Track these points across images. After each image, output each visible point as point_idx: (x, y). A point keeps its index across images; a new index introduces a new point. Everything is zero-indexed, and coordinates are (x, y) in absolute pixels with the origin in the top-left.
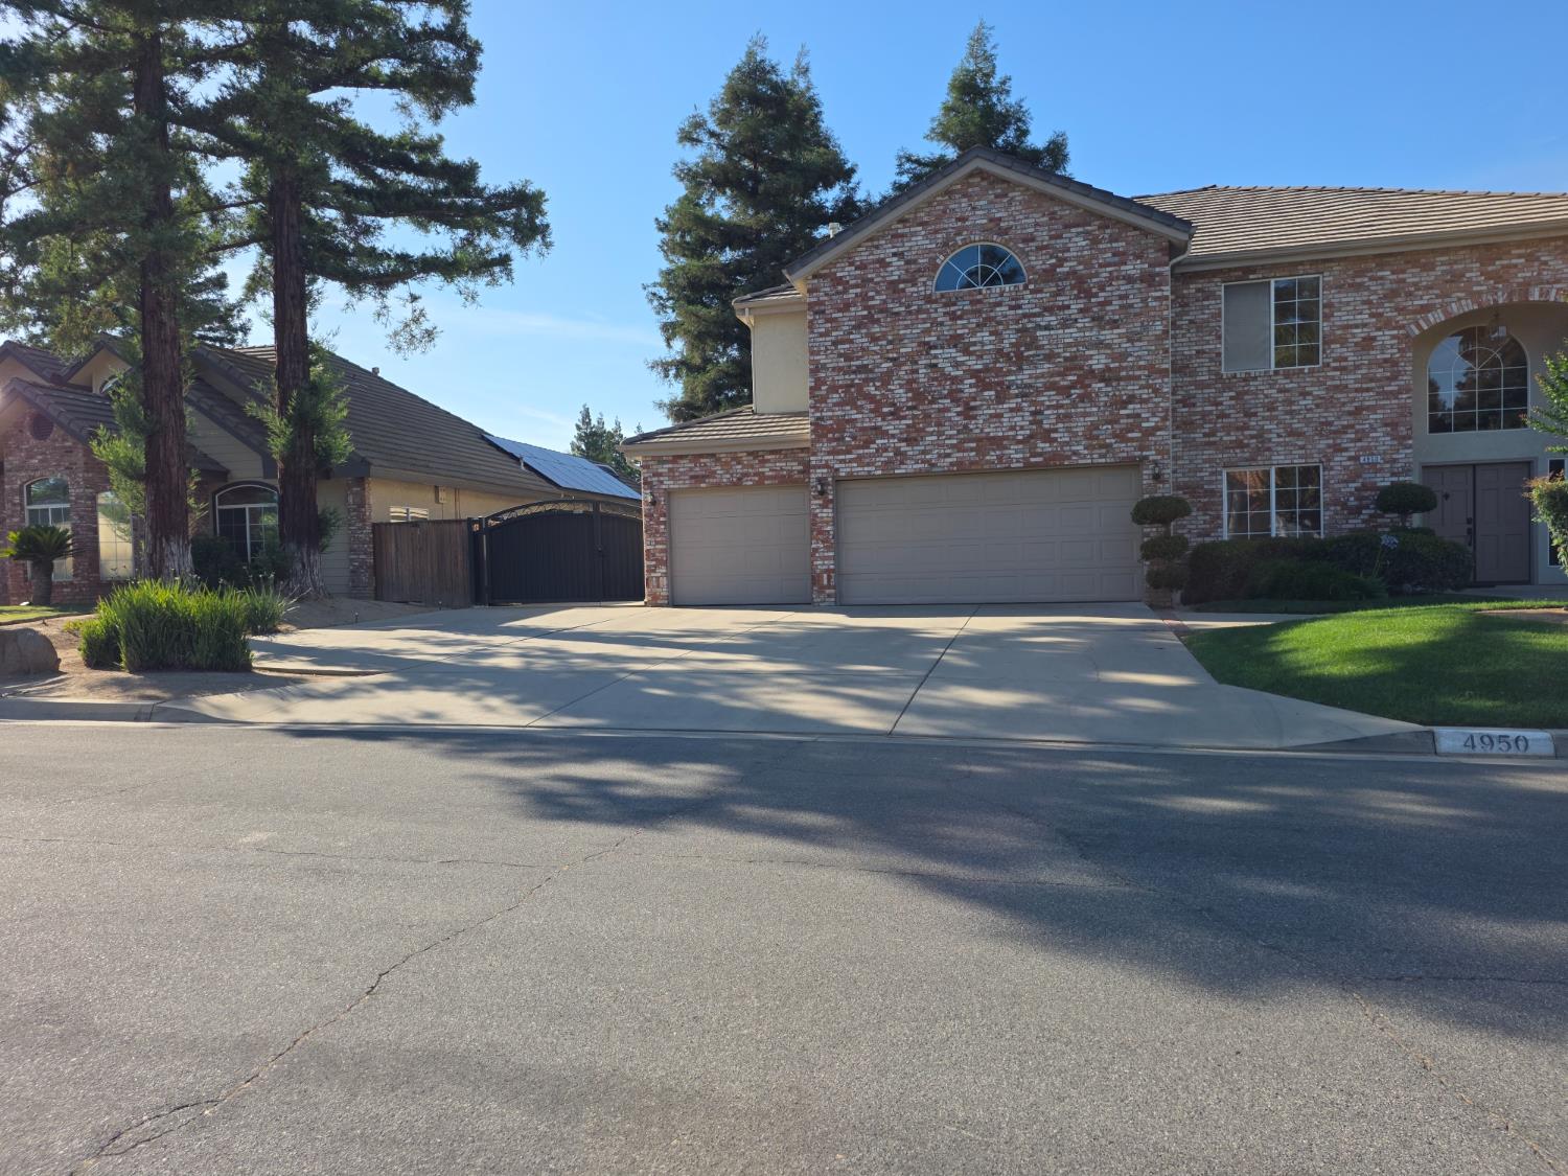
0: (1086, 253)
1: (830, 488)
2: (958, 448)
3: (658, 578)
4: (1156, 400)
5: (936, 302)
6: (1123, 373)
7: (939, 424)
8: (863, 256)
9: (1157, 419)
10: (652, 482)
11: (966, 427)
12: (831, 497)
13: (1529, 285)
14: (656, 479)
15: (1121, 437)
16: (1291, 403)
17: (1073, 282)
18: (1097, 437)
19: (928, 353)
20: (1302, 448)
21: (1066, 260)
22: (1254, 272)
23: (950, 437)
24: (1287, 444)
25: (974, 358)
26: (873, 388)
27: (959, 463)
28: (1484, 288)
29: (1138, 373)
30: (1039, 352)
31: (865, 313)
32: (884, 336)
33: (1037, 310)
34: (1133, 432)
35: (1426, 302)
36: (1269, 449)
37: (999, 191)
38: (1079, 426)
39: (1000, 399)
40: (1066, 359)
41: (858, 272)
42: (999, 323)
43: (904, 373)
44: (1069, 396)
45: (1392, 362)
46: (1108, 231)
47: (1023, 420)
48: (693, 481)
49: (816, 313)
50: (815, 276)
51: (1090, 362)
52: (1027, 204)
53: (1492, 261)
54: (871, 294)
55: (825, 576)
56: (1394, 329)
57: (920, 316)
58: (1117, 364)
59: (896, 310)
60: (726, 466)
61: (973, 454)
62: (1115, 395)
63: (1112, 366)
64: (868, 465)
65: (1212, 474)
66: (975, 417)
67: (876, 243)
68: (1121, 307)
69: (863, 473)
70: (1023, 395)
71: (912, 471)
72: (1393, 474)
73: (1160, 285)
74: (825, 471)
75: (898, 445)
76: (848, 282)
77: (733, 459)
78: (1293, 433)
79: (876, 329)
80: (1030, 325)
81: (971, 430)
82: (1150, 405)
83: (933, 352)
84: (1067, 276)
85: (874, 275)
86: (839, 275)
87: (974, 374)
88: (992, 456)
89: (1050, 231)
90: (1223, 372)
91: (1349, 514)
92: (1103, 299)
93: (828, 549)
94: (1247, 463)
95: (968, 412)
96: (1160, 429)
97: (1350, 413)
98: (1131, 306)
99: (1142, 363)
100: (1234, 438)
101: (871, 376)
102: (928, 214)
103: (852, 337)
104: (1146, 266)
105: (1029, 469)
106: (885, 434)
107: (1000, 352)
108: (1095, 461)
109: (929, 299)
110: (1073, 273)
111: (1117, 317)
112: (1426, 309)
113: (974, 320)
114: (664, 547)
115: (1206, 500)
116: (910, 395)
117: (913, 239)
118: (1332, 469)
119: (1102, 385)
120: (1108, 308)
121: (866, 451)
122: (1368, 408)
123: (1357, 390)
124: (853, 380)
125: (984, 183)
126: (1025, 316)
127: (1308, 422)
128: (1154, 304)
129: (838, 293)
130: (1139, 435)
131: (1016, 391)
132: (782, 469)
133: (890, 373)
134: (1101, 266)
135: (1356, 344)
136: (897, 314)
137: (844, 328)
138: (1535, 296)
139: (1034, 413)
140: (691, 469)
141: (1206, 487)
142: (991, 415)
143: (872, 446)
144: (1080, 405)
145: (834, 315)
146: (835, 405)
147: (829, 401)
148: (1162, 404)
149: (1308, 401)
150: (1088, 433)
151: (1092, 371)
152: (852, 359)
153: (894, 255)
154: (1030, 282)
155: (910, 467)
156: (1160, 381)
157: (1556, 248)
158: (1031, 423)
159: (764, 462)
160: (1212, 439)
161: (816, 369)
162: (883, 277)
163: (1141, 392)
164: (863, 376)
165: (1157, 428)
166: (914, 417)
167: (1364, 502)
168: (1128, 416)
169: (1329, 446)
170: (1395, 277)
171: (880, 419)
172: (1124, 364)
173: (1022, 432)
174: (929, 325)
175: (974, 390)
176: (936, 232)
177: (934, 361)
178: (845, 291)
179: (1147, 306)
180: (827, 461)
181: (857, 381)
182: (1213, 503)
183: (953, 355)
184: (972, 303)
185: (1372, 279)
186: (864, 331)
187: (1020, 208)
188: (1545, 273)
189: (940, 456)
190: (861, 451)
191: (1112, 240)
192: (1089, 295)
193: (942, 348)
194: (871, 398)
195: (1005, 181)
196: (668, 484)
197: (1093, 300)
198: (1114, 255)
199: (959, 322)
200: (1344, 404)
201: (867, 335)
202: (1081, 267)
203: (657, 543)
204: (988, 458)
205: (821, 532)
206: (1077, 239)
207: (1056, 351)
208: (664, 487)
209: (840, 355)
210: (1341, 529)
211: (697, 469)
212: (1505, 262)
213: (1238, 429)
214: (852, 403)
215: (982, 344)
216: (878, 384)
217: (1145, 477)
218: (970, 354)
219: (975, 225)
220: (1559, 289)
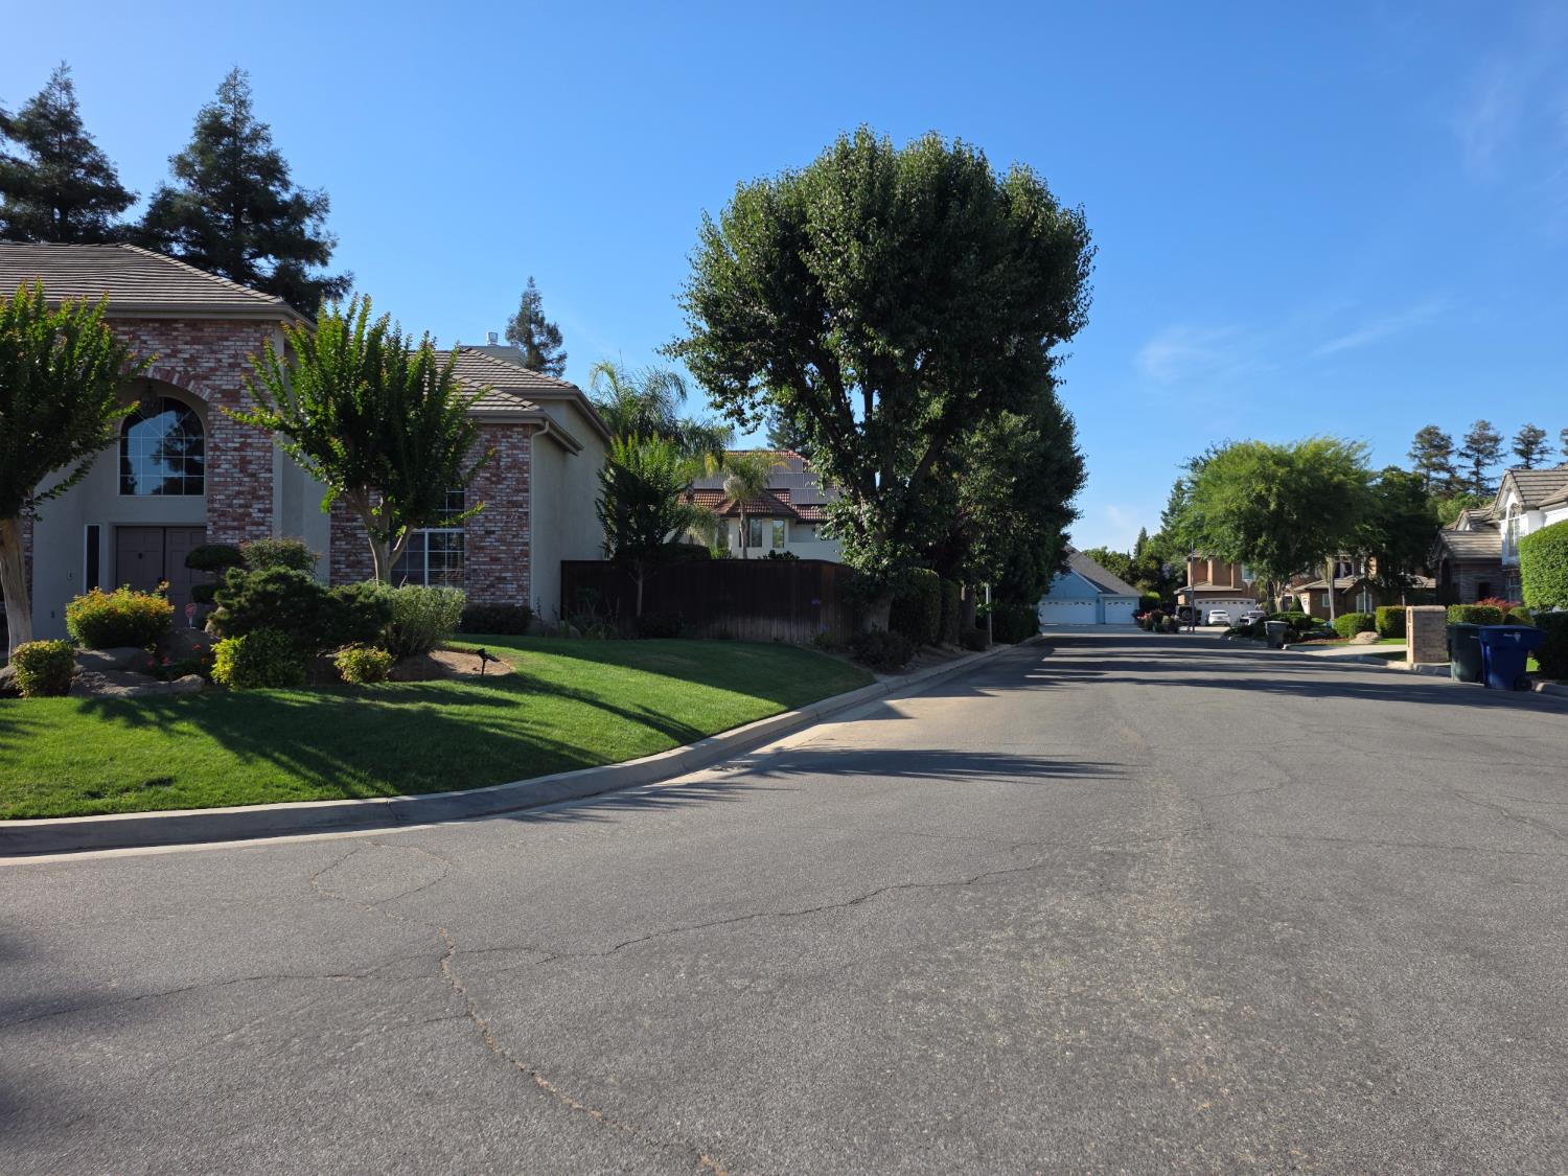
157: (154, 329)
188: (144, 351)
220: (156, 367)
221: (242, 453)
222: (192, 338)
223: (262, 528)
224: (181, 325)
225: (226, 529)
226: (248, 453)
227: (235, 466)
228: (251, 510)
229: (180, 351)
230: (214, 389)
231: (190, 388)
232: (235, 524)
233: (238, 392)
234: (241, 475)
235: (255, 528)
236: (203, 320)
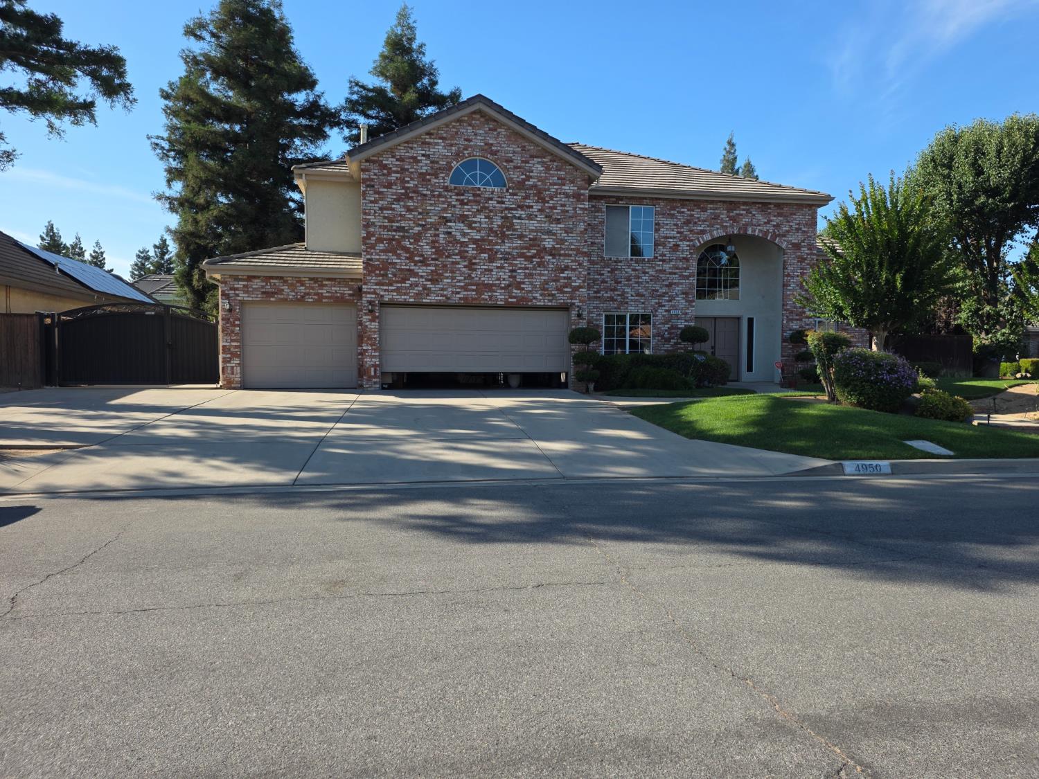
0: (542, 175)
1: (377, 308)
2: (465, 288)
3: (232, 367)
4: (580, 270)
5: (451, 191)
6: (562, 252)
7: (452, 272)
8: (402, 152)
9: (580, 281)
10: (228, 294)
11: (470, 275)
12: (377, 314)
13: (747, 225)
14: (233, 292)
15: (560, 290)
16: (638, 277)
17: (535, 192)
18: (547, 289)
19: (445, 225)
20: (643, 303)
21: (531, 177)
22: (622, 200)
23: (460, 281)
24: (635, 301)
25: (475, 231)
26: (408, 243)
27: (465, 299)
28: (728, 224)
29: (570, 252)
30: (515, 233)
31: (403, 191)
32: (416, 209)
33: (514, 206)
34: (567, 287)
35: (702, 228)
36: (627, 303)
37: (491, 126)
38: (538, 281)
39: (492, 259)
40: (530, 239)
41: (398, 163)
42: (491, 211)
43: (429, 235)
44: (532, 262)
45: (686, 259)
46: (555, 164)
47: (504, 274)
48: (264, 296)
49: (367, 186)
50: (367, 161)
51: (544, 243)
52: (508, 138)
53: (732, 210)
54: (407, 179)
55: (373, 369)
56: (688, 241)
57: (441, 199)
58: (559, 246)
59: (424, 193)
60: (292, 287)
61: (474, 293)
62: (557, 264)
63: (556, 246)
64: (405, 294)
65: (598, 315)
66: (475, 270)
67: (410, 145)
68: (562, 211)
69: (400, 300)
70: (506, 259)
71: (435, 301)
72: (686, 321)
73: (584, 201)
74: (374, 296)
75: (425, 283)
76: (391, 168)
77: (298, 282)
78: (639, 295)
79: (410, 203)
80: (509, 215)
81: (473, 278)
82: (577, 273)
83: (449, 224)
84: (532, 187)
85: (409, 167)
86: (384, 162)
87: (475, 241)
88: (486, 296)
89: (522, 157)
90: (604, 256)
91: (665, 341)
92: (552, 205)
93: (375, 350)
94: (615, 310)
95: (471, 266)
96: (582, 287)
97: (666, 286)
98: (567, 211)
99: (573, 247)
100: (609, 295)
101: (406, 234)
102: (446, 132)
103: (393, 206)
104: (576, 188)
105: (508, 307)
106: (416, 275)
107: (491, 229)
108: (546, 304)
109: (446, 189)
110: (535, 186)
111: (559, 217)
112: (703, 232)
113: (476, 207)
114: (239, 344)
116: (434, 250)
117: (436, 147)
118: (657, 316)
119: (550, 257)
120: (555, 211)
121: (403, 285)
122: (675, 284)
123: (670, 273)
124: (394, 236)
125: (482, 120)
126: (506, 209)
127: (647, 289)
128: (580, 212)
129: (384, 175)
130: (570, 290)
131: (501, 256)
132: (336, 292)
133: (419, 233)
134: (551, 184)
135: (671, 248)
136: (425, 195)
137: (389, 200)
138: (750, 232)
139: (512, 271)
140: (263, 287)
141: (594, 323)
142: (485, 269)
143: (407, 282)
144: (538, 269)
145: (381, 190)
146: (381, 251)
147: (377, 248)
148: (583, 273)
149: (646, 278)
150: (542, 286)
151: (545, 248)
152: (393, 222)
153: (423, 155)
154: (510, 188)
155: (433, 299)
156: (582, 259)
157: (759, 208)
158: (510, 277)
159: (322, 286)
160: (598, 295)
161: (368, 225)
162: (416, 169)
163: (572, 264)
164: (401, 234)
165: (580, 287)
166: (436, 265)
167: (672, 336)
168: (565, 278)
169: (656, 303)
170: (689, 213)
171: (413, 264)
172: (563, 246)
173: (504, 282)
174: (446, 206)
175: (475, 252)
176: (452, 145)
177: (449, 230)
178: (389, 174)
179: (576, 213)
180: (374, 289)
181: (397, 237)
183: (462, 228)
184: (474, 195)
185: (678, 212)
186: (402, 203)
187: (504, 139)
188: (754, 220)
189: (453, 292)
190: (399, 285)
191: (558, 169)
192: (544, 201)
193: (455, 222)
194: (406, 250)
195: (495, 121)
196: (242, 296)
197: (546, 205)
198: (559, 179)
199: (466, 207)
200: (664, 281)
201: (404, 207)
202: (540, 183)
203: (232, 341)
204: (483, 296)
205: (369, 339)
206: (537, 165)
207: (525, 233)
208: (239, 298)
209: (385, 218)
210: (661, 350)
211: (267, 287)
212: (738, 212)
213: (611, 290)
214: (394, 251)
215: (480, 222)
216: (412, 241)
217: (573, 315)
218: (474, 228)
219: (476, 145)
220: (759, 229)
222: (778, 213)
223: (810, 320)
224: (773, 206)
225: (792, 320)
229: (771, 221)
231: (776, 242)
232: (797, 317)
233: (800, 244)
234: (800, 291)
235: (807, 320)
236: (783, 204)
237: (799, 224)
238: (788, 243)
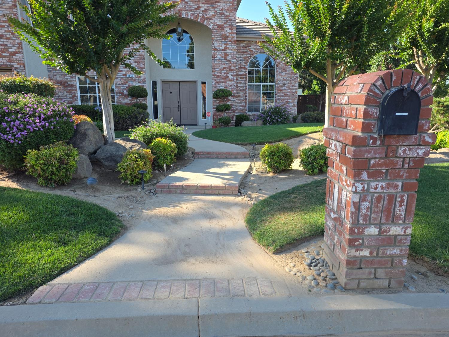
4: (13, 38)
9: (15, 48)
13: (182, 10)
34: (4, 53)
65: (71, 77)
72: (139, 82)
82: (11, 41)
91: (125, 97)
96: (17, 53)
115: (69, 88)
130: (8, 55)
138: (184, 16)
141: (69, 83)
148: (16, 41)
163: (6, 33)
165: (16, 52)
182: (72, 90)
188: (187, 6)
210: (122, 103)
220: (191, 14)
221: (225, 52)
222: (205, 1)
223: (232, 82)
225: (219, 82)
226: (227, 51)
227: (222, 57)
228: (229, 75)
229: (200, 7)
230: (215, 24)
231: (205, 23)
232: (223, 80)
233: (223, 25)
234: (224, 61)
235: (230, 82)
237: (222, 10)
238: (214, 24)
